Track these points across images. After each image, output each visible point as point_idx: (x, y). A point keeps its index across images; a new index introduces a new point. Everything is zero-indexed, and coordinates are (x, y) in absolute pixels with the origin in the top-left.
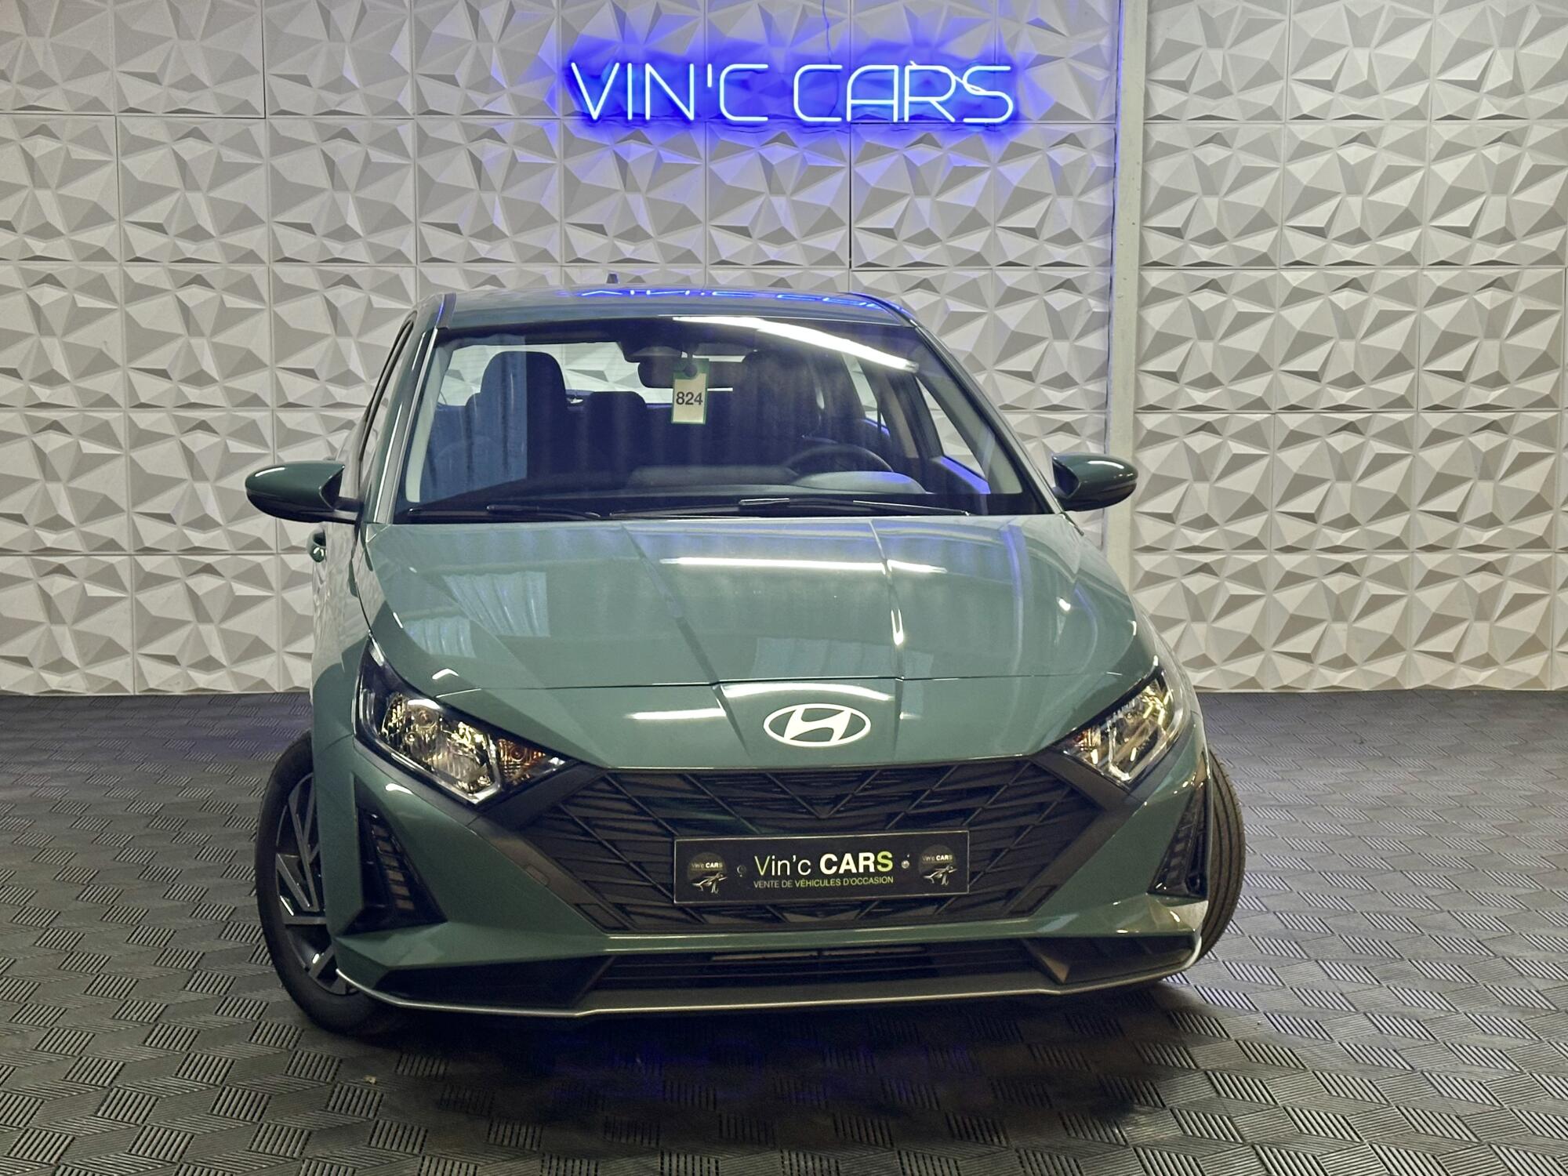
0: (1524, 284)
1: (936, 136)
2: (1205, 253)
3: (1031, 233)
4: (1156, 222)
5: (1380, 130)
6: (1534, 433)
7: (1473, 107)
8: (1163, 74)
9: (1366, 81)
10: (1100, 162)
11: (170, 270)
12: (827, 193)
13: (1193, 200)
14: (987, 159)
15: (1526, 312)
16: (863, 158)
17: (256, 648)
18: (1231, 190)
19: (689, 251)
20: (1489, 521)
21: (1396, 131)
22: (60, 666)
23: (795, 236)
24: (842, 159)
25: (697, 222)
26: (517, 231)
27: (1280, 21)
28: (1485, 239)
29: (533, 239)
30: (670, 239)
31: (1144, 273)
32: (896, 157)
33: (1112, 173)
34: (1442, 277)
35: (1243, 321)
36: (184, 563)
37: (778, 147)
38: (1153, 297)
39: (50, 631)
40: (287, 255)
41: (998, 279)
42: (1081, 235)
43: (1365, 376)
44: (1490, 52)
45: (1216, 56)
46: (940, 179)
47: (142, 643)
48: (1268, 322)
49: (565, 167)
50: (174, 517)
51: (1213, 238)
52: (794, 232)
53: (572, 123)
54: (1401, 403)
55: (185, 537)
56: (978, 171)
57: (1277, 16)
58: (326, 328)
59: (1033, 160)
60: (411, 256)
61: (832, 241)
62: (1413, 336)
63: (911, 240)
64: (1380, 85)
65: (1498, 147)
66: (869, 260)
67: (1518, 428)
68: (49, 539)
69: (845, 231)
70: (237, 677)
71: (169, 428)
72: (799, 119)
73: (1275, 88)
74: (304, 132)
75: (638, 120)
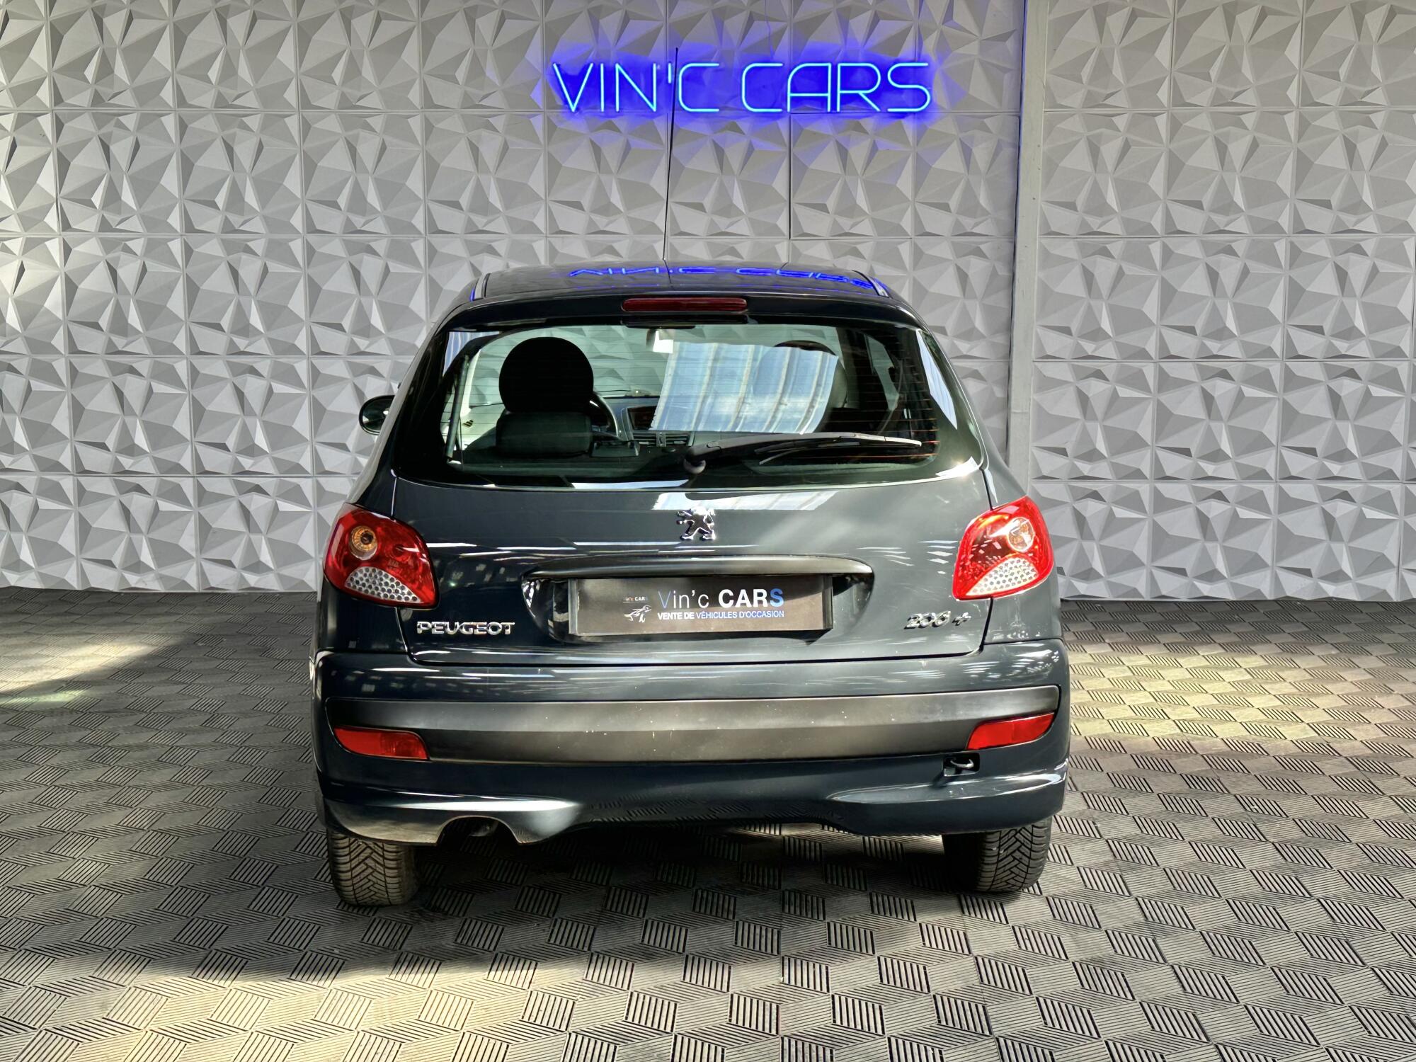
1: (865, 123)
2: (1095, 224)
3: (944, 207)
4: (1053, 197)
6: (1384, 380)
11: (222, 240)
14: (908, 144)
17: (298, 555)
19: (653, 224)
20: (1345, 456)
22: (137, 566)
23: (742, 210)
24: (785, 145)
25: (659, 198)
26: (510, 206)
28: (1344, 210)
29: (520, 213)
30: (638, 214)
31: (1043, 241)
33: (1017, 154)
34: (1305, 243)
36: (237, 484)
37: (729, 134)
39: (130, 540)
40: (318, 227)
41: (916, 246)
42: (988, 208)
47: (204, 549)
49: (549, 152)
50: (229, 446)
51: (1104, 210)
52: (742, 207)
53: (555, 114)
54: (1267, 353)
55: (237, 463)
58: (352, 290)
60: (421, 227)
63: (842, 213)
66: (806, 231)
67: (1372, 374)
68: (127, 462)
69: (786, 205)
70: (282, 578)
71: (224, 372)
72: (746, 110)
74: (331, 124)
75: (611, 111)
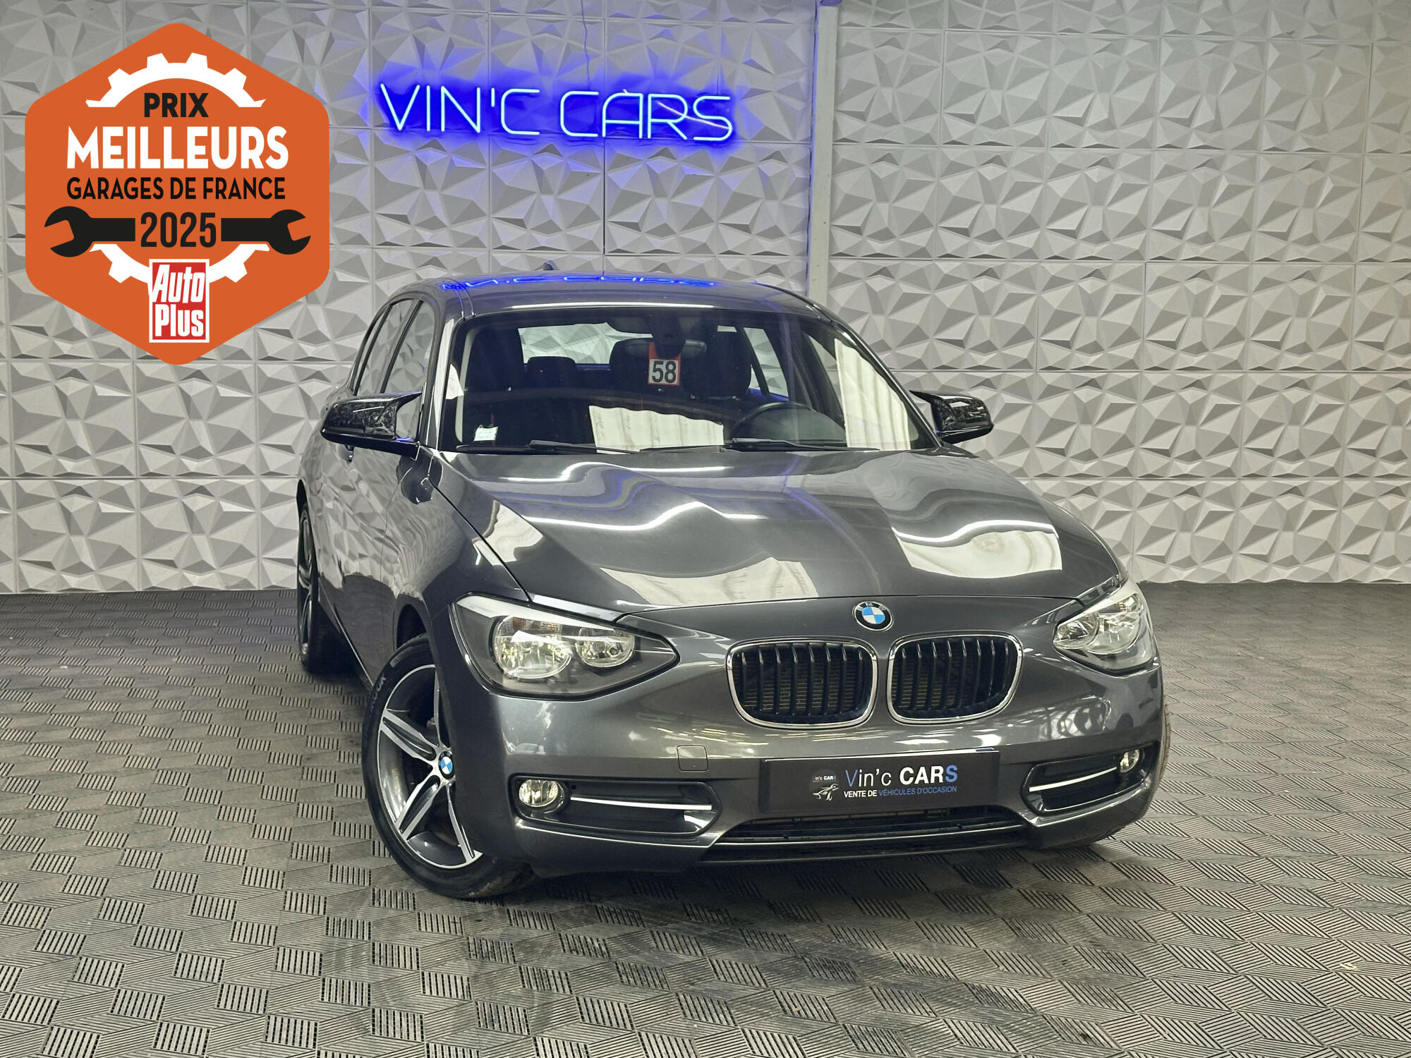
0: (1114, 276)
1: (672, 149)
2: (878, 247)
3: (745, 229)
4: (840, 222)
5: (1010, 154)
6: (1120, 389)
7: (1080, 137)
8: (846, 106)
9: (1000, 117)
10: (799, 174)
12: (586, 193)
13: (871, 204)
14: (713, 171)
15: (1117, 295)
16: (615, 166)
17: (120, 556)
18: (898, 199)
19: (476, 238)
20: (1088, 456)
21: (1023, 155)
23: (561, 227)
24: (599, 167)
25: (483, 214)
26: (339, 217)
27: (934, 68)
28: (1086, 240)
29: (350, 225)
30: (461, 228)
31: (834, 262)
32: (639, 166)
33: (809, 182)
34: (1055, 268)
35: (907, 300)
36: (59, 487)
37: (547, 155)
38: (839, 280)
41: (719, 263)
42: (784, 229)
43: (997, 344)
44: (1092, 96)
45: (888, 93)
46: (675, 183)
47: (22, 551)
48: (927, 300)
49: (376, 169)
50: (51, 449)
51: (884, 235)
52: (559, 222)
53: (382, 133)
54: (1024, 364)
55: (60, 465)
56: (704, 179)
57: (935, 63)
59: (746, 171)
61: (590, 231)
62: (1033, 315)
63: (652, 232)
64: (1011, 120)
65: (1097, 169)
66: (618, 247)
67: (1110, 384)
69: (600, 224)
70: (103, 579)
71: (46, 375)
72: (564, 134)
73: (932, 119)
75: (435, 131)
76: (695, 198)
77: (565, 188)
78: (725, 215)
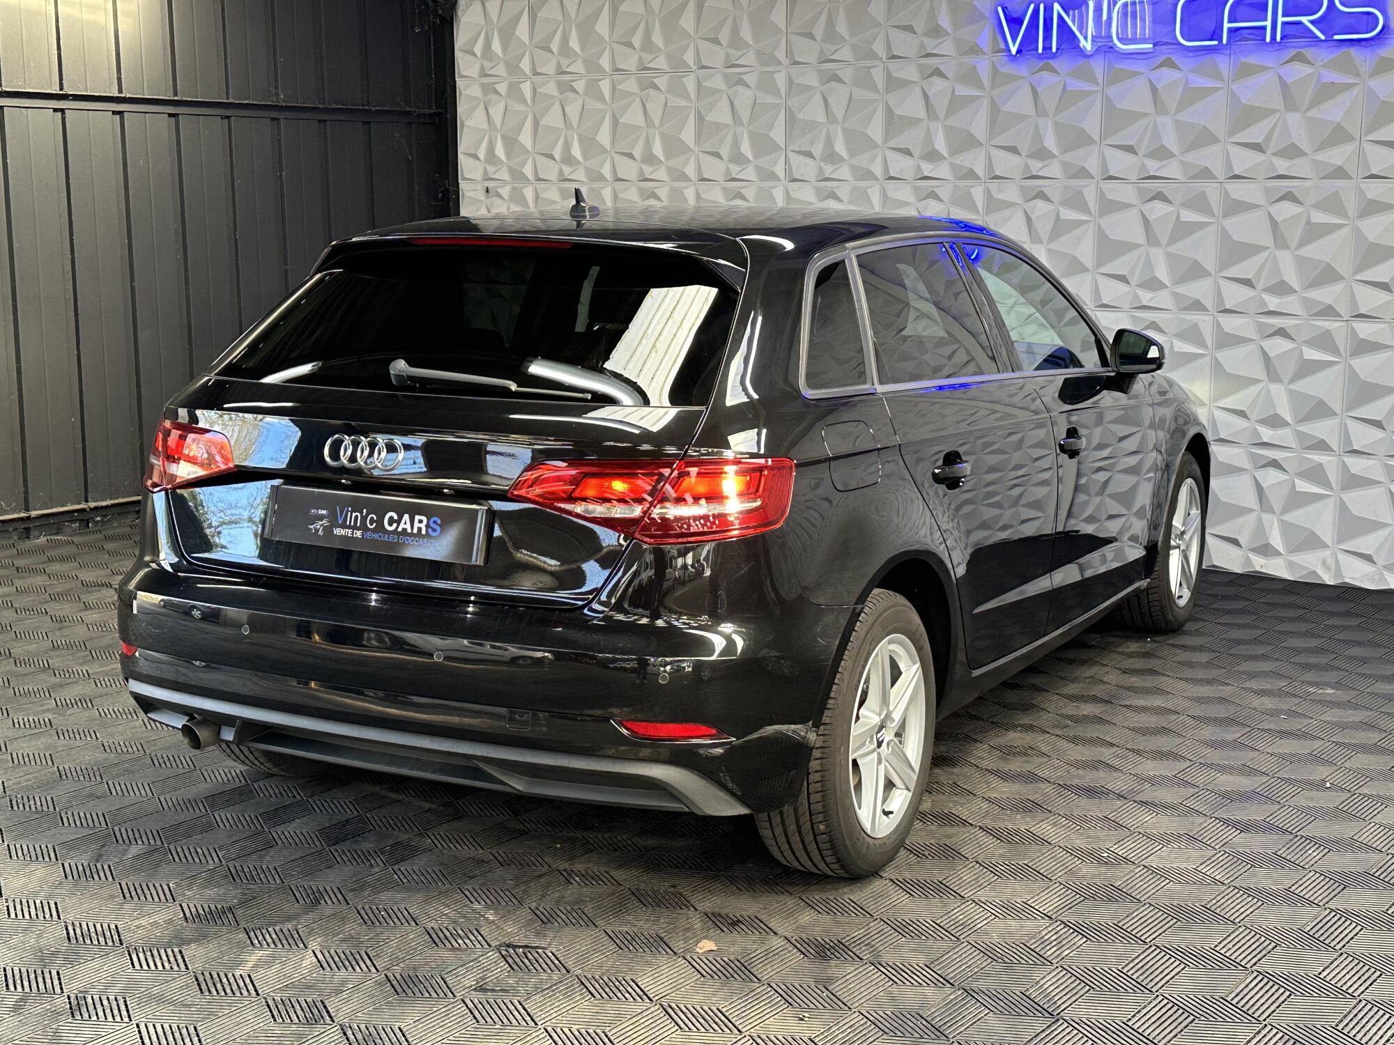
1: (1309, 53)
12: (1205, 112)
14: (1358, 75)
16: (1240, 77)
19: (1085, 168)
23: (1175, 153)
24: (1223, 81)
25: (1091, 141)
26: (955, 151)
29: (964, 160)
30: (1070, 157)
32: (1269, 75)
37: (1166, 71)
40: (796, 176)
41: (1360, 189)
46: (1309, 96)
49: (991, 98)
52: (1174, 149)
53: (999, 58)
56: (1347, 87)
60: (878, 175)
61: (1207, 157)
63: (1278, 153)
66: (1236, 173)
74: (810, 78)
76: (1333, 111)
77: (1182, 106)
78: (1371, 130)
